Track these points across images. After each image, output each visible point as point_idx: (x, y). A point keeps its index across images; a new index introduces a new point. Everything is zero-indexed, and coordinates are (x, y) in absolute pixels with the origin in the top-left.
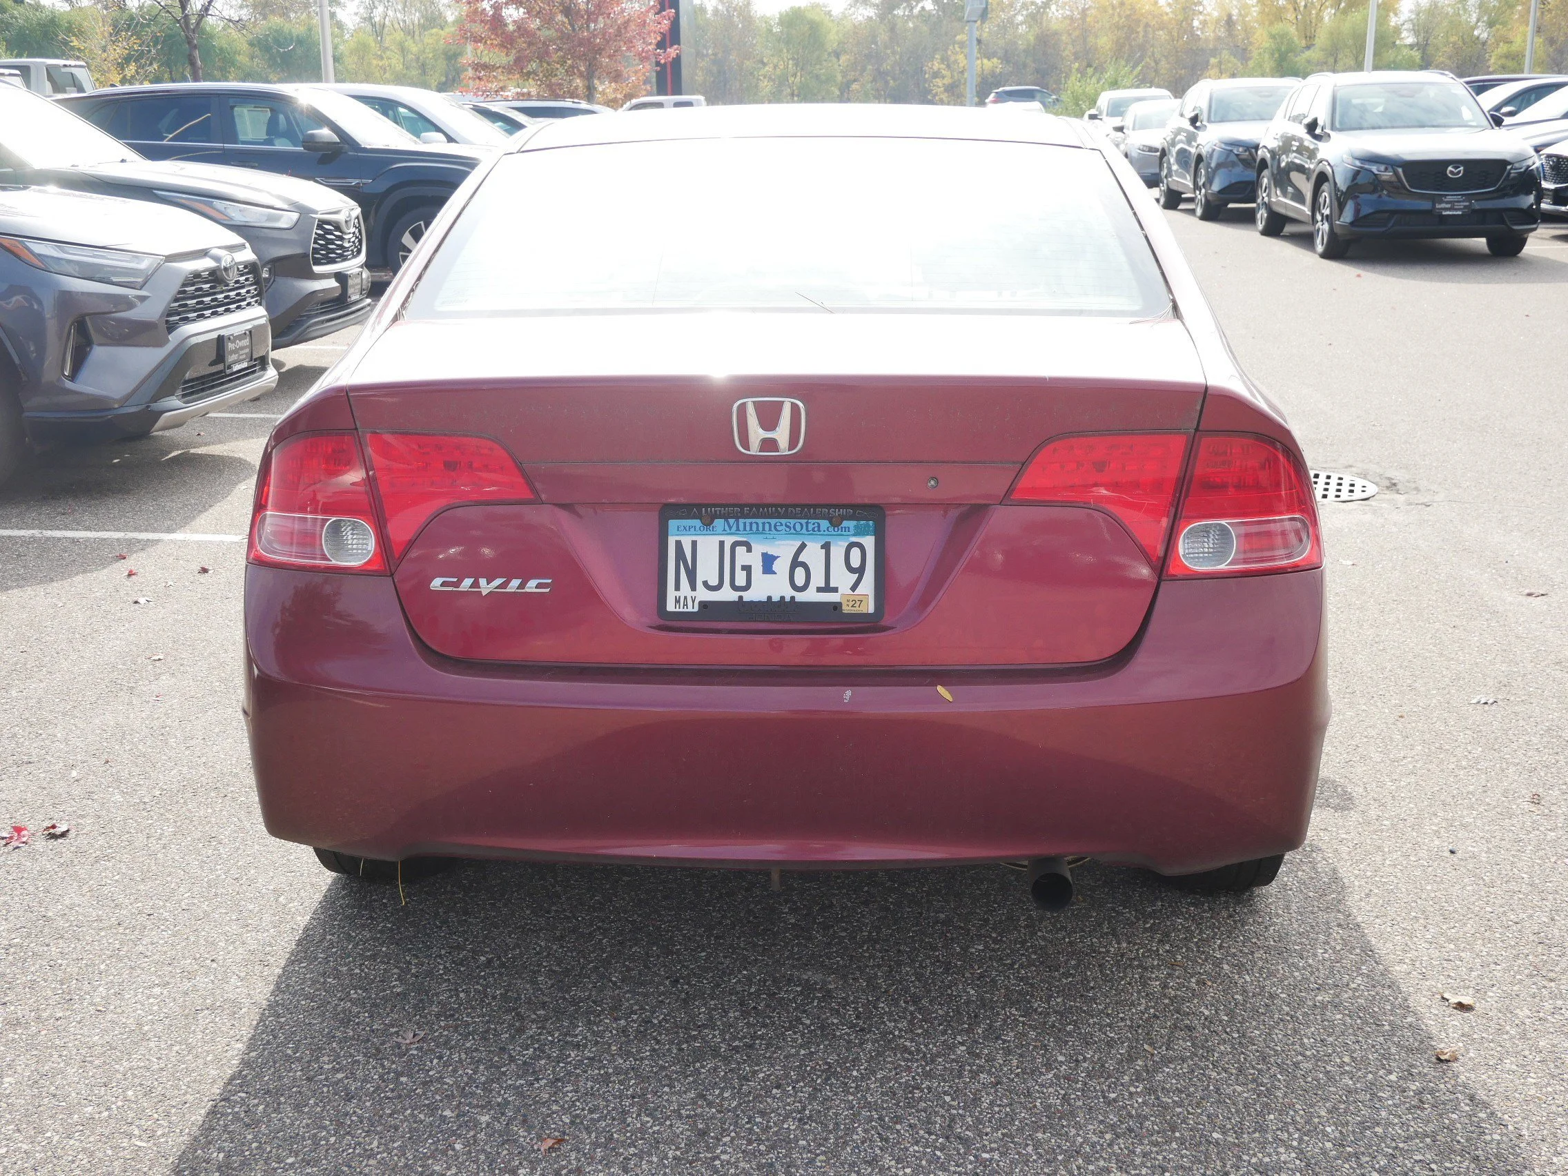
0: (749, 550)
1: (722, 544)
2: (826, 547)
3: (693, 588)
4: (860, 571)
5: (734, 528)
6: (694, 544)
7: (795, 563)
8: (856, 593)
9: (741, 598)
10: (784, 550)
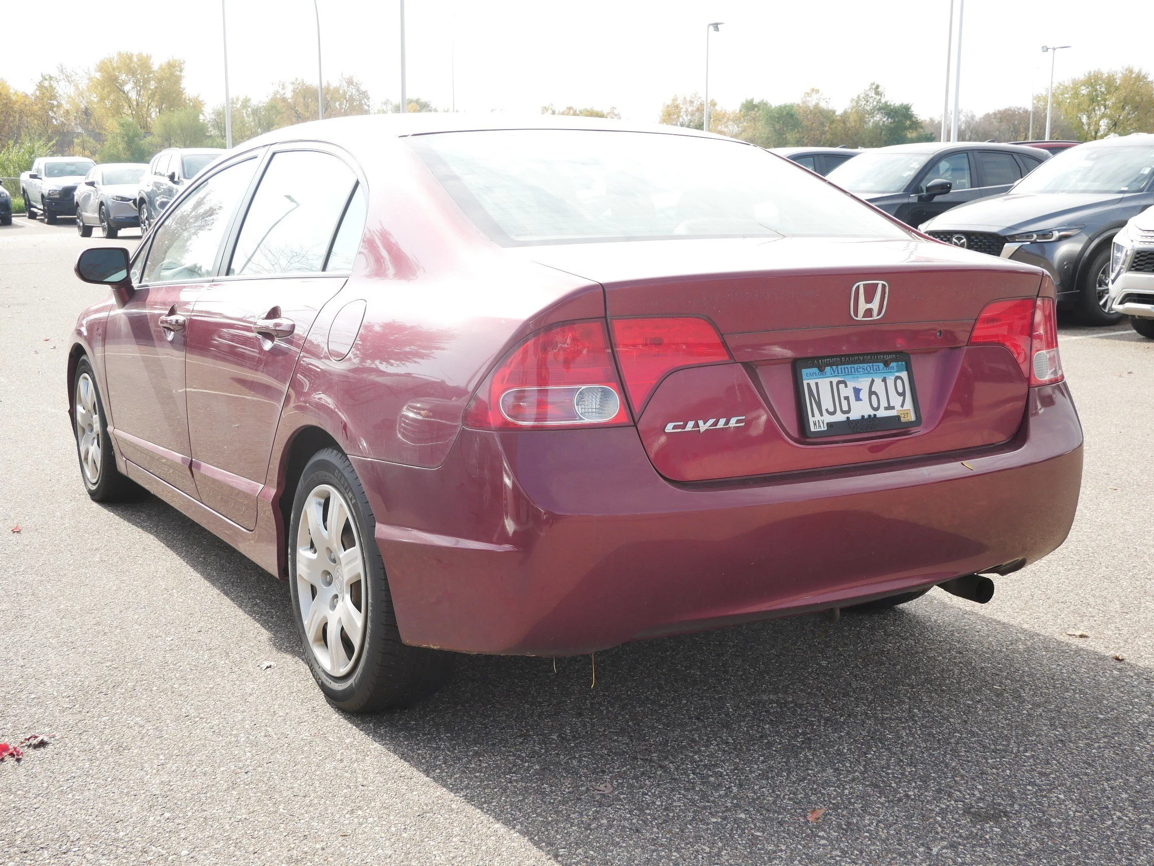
0: (846, 386)
1: (831, 383)
2: (884, 380)
3: (822, 415)
4: (903, 394)
5: (836, 372)
6: (817, 384)
7: (871, 393)
8: (904, 409)
9: (848, 418)
10: (863, 384)
